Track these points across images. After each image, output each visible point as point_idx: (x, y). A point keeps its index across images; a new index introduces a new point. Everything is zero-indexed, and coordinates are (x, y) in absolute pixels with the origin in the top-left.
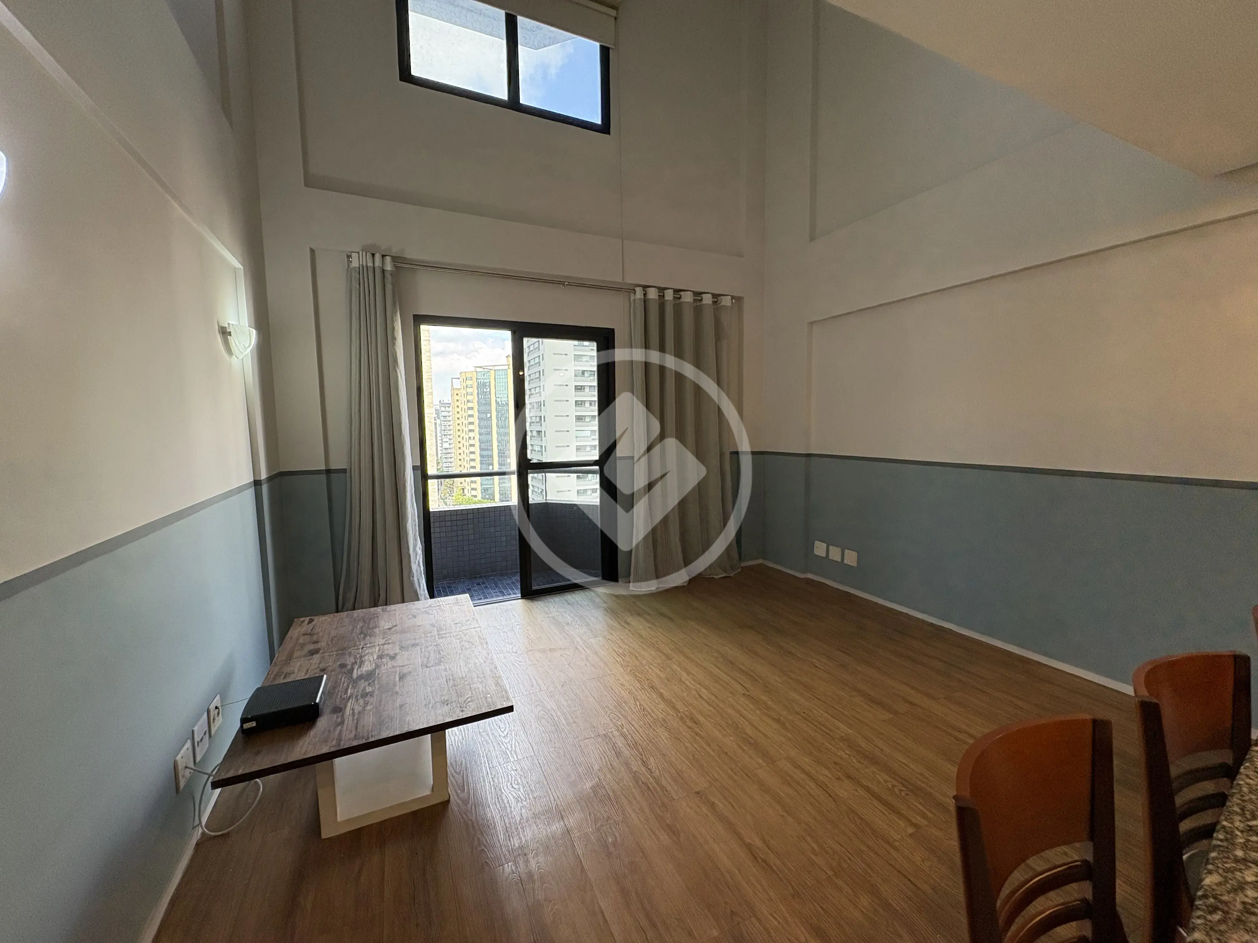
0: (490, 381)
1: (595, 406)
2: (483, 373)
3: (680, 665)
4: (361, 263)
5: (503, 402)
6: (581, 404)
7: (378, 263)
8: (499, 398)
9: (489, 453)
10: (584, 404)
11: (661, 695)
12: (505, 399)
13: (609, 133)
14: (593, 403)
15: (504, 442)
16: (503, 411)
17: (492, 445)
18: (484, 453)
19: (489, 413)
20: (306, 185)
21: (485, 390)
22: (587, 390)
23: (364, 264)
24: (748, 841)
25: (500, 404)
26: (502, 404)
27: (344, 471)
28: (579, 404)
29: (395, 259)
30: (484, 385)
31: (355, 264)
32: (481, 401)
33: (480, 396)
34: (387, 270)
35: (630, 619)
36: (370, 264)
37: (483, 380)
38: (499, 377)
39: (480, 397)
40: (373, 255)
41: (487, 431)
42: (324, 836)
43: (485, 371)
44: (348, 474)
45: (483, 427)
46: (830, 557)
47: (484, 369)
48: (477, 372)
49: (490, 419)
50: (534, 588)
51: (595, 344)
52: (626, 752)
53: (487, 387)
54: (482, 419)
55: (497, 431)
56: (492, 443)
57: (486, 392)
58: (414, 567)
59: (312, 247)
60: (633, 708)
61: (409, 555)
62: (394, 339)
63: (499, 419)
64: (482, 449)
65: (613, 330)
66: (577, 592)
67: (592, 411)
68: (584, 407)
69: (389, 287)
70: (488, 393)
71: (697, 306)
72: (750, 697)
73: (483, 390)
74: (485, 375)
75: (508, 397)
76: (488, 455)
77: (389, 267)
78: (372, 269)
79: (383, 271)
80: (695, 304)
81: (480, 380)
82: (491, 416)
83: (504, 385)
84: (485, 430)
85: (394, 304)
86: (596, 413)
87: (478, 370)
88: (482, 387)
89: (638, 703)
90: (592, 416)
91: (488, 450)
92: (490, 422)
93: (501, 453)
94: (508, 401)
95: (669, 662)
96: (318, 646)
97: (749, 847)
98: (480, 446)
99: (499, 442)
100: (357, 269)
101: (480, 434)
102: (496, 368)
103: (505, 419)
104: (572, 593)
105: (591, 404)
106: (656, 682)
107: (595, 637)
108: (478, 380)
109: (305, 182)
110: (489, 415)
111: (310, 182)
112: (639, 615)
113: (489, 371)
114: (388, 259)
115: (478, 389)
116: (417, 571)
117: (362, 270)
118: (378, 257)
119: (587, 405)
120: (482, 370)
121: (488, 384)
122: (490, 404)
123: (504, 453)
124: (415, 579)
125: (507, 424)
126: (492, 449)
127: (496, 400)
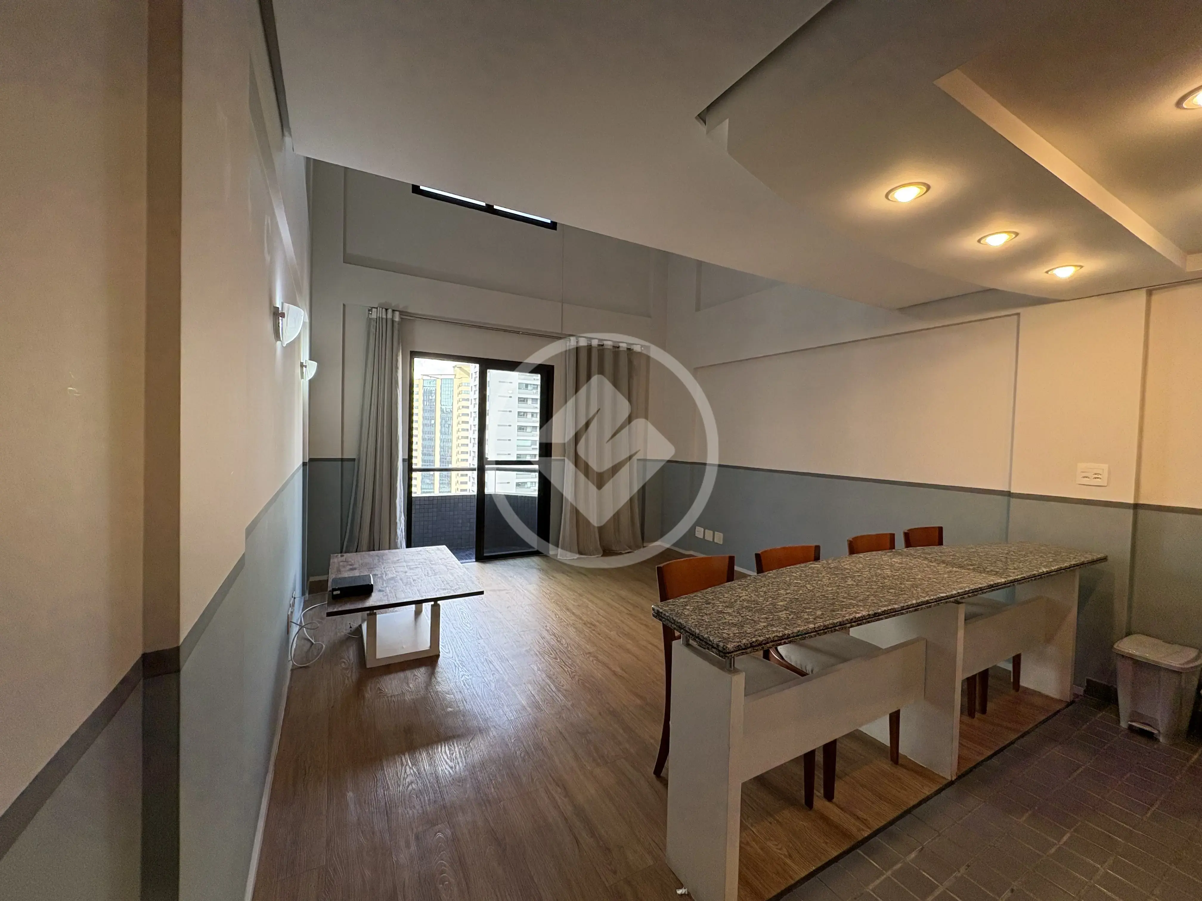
0: (436, 389)
1: (537, 417)
2: (429, 381)
3: (588, 599)
4: (378, 316)
5: (447, 410)
6: (524, 415)
7: (390, 316)
8: (444, 405)
9: (431, 458)
10: (526, 415)
11: (573, 613)
12: (449, 407)
13: (556, 229)
14: (535, 415)
15: (447, 448)
16: (447, 418)
17: (434, 451)
18: (426, 458)
19: (433, 419)
20: (344, 262)
21: (430, 398)
22: (530, 402)
23: (380, 316)
24: (613, 669)
25: (445, 411)
26: (446, 411)
27: (354, 460)
28: (521, 415)
29: (401, 313)
30: (431, 392)
31: (374, 316)
32: (426, 408)
33: (425, 402)
34: (396, 321)
35: (555, 575)
36: (384, 317)
37: (429, 388)
38: (445, 385)
39: (425, 404)
40: (386, 310)
41: (431, 437)
42: (368, 666)
43: (432, 380)
44: (356, 462)
45: (427, 433)
46: (706, 538)
47: (431, 377)
48: (424, 380)
49: (434, 426)
50: (485, 555)
51: (539, 375)
52: (548, 637)
53: (433, 395)
54: (426, 424)
55: (440, 437)
56: (435, 448)
57: (431, 399)
58: (399, 532)
59: (345, 304)
60: (554, 618)
61: (396, 523)
62: (397, 368)
63: (443, 425)
64: (423, 454)
65: (553, 367)
66: (518, 559)
67: (533, 422)
68: (526, 417)
69: (396, 332)
70: (434, 400)
71: (615, 351)
72: (631, 615)
73: (429, 398)
74: (432, 383)
75: (452, 405)
76: (430, 460)
77: (397, 318)
78: (384, 321)
79: (393, 321)
80: (614, 350)
81: (426, 388)
82: (435, 422)
83: (449, 393)
84: (429, 435)
85: (399, 344)
86: (538, 425)
87: (425, 378)
88: (428, 395)
89: (557, 616)
90: (533, 427)
91: (430, 455)
92: (433, 428)
93: (443, 458)
94: (452, 408)
95: (581, 598)
96: (354, 566)
97: (615, 673)
98: (423, 451)
99: (441, 447)
100: (375, 319)
101: (424, 439)
102: (443, 377)
103: (449, 427)
104: (514, 559)
105: (532, 416)
106: (571, 607)
107: (530, 584)
108: (424, 388)
109: (344, 260)
110: (433, 422)
111: (348, 259)
112: (563, 573)
113: (434, 380)
114: (397, 313)
115: (424, 396)
116: (400, 535)
117: (378, 320)
118: (390, 311)
119: (529, 416)
120: (429, 378)
121: (434, 392)
122: (434, 411)
123: (446, 459)
124: (399, 541)
125: (450, 431)
126: (435, 454)
127: (441, 408)
